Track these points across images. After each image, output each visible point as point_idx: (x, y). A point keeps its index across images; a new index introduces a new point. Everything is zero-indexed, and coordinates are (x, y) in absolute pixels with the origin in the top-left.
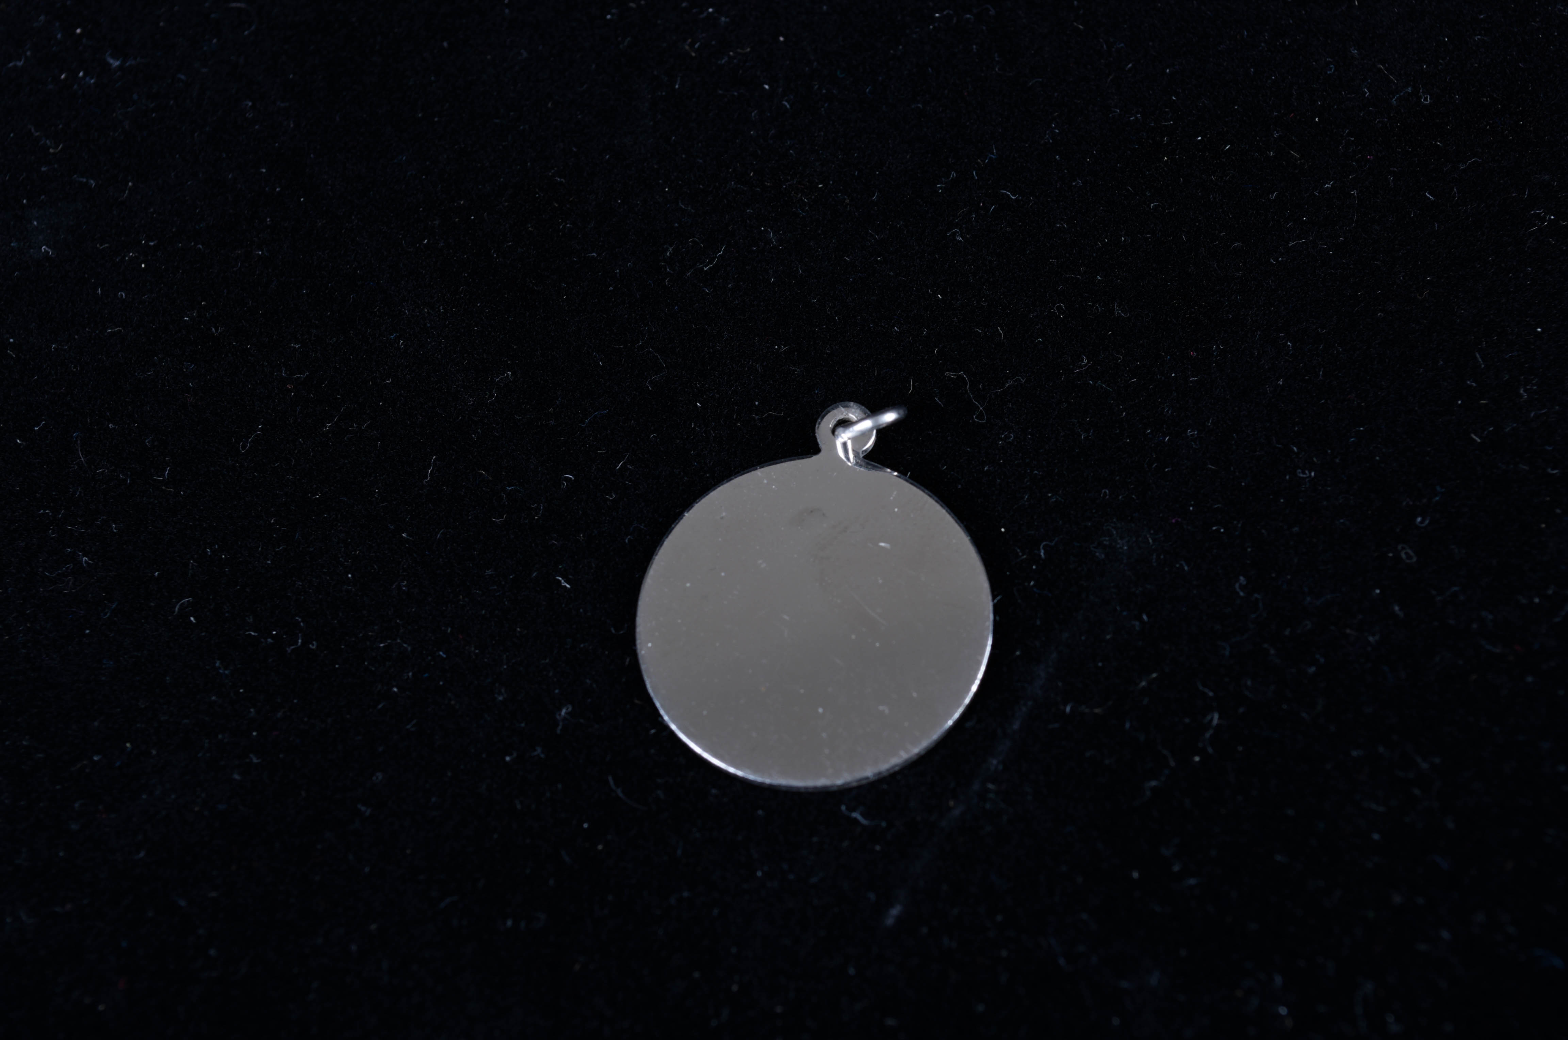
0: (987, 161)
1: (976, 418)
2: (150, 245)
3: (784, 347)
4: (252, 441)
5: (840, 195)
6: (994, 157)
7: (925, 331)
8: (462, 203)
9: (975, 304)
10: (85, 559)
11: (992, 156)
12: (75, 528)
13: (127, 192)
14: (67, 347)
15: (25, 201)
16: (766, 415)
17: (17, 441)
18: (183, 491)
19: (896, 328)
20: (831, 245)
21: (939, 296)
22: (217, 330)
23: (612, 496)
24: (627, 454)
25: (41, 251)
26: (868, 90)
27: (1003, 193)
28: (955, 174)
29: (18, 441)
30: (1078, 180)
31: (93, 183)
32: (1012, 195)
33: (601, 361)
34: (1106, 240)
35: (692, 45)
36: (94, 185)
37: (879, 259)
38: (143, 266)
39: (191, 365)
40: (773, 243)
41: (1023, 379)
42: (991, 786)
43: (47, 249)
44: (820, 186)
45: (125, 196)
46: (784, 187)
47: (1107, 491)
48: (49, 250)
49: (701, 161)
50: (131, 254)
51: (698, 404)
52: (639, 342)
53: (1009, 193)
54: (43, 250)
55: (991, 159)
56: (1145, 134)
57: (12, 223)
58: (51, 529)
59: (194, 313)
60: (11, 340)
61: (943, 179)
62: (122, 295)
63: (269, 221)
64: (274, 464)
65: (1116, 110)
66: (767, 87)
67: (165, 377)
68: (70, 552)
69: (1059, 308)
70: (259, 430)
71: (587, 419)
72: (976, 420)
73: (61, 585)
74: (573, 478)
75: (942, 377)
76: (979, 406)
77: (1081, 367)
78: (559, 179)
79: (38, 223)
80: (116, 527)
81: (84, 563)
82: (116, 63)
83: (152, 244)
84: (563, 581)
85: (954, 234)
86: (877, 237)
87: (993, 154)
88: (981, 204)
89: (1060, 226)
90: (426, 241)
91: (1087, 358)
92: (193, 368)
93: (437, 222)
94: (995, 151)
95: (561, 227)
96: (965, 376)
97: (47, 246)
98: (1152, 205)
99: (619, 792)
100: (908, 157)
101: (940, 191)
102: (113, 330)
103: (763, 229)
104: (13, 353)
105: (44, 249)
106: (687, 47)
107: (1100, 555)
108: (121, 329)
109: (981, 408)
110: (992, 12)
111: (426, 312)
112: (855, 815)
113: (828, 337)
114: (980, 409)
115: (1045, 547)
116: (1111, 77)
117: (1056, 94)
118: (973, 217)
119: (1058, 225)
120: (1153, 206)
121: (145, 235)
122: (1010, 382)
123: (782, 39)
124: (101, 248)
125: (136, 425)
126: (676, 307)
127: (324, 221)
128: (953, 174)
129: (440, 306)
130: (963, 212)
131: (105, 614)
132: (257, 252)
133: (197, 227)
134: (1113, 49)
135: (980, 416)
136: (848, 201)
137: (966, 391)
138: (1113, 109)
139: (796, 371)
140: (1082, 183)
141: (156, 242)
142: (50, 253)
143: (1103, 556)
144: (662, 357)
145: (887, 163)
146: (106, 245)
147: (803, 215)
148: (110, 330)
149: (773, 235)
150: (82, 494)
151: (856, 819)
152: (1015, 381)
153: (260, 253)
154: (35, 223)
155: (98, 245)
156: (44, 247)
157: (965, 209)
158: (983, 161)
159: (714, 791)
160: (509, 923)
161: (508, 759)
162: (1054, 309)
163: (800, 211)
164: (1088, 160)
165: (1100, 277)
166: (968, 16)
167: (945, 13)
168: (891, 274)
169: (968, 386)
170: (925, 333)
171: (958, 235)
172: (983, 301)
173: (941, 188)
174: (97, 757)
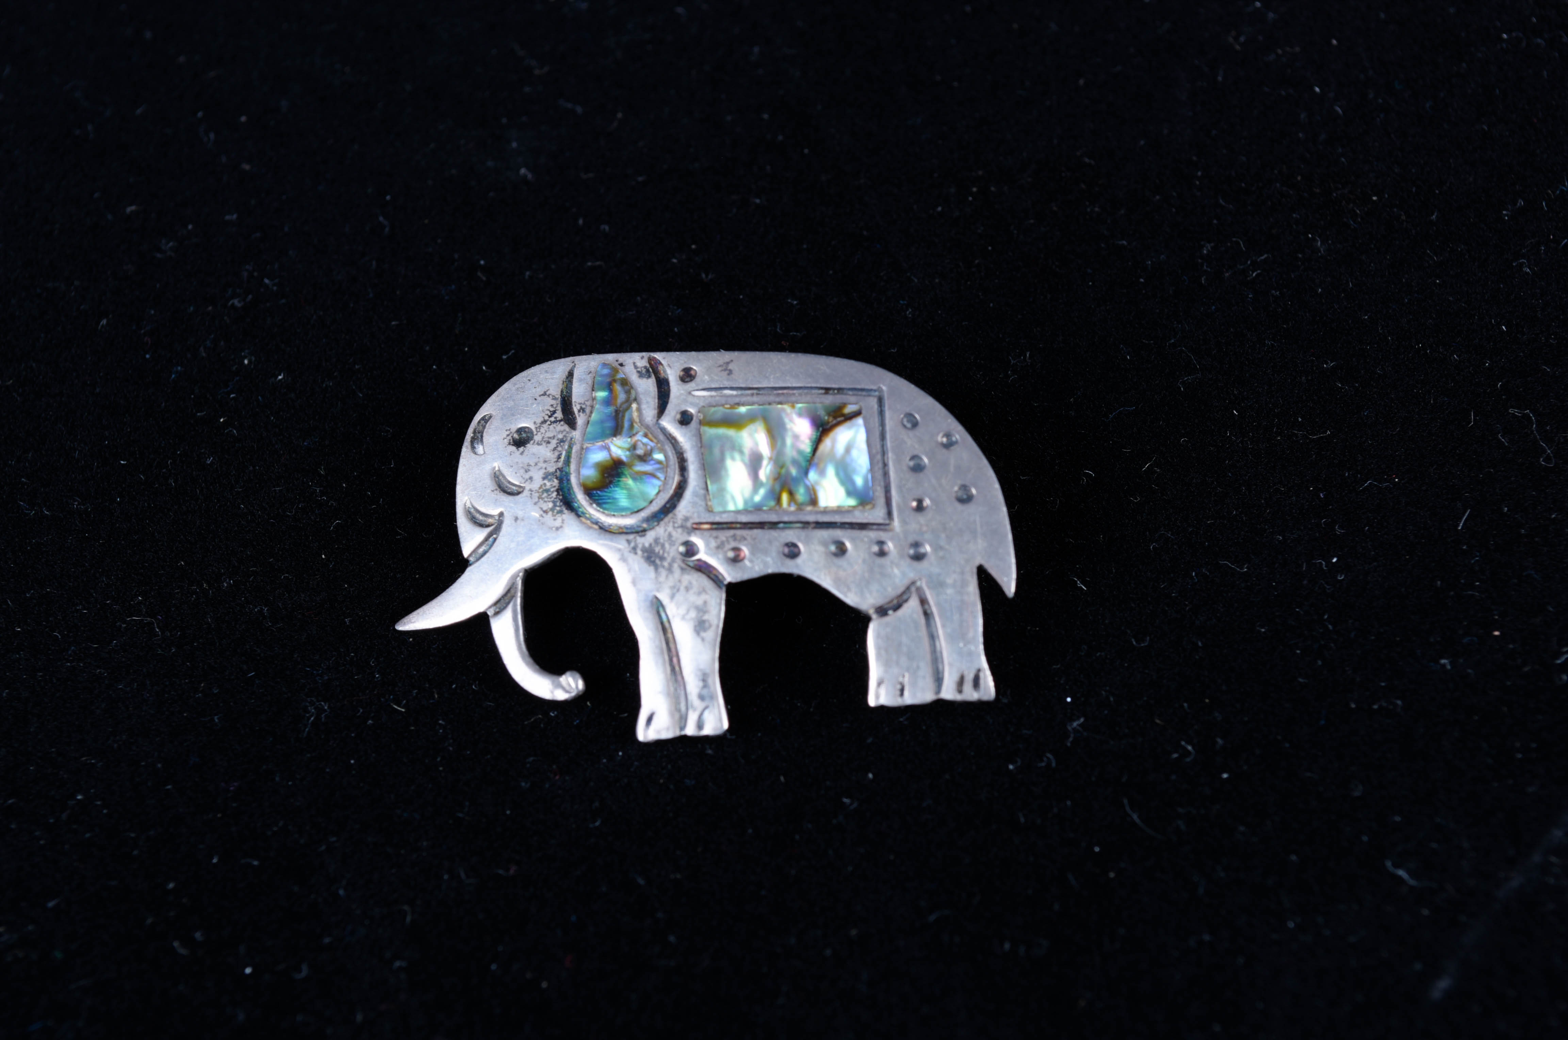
0: (1558, 192)
1: (1543, 461)
2: (639, 180)
3: (1332, 362)
5: (1395, 210)
8: (981, 172)
9: (1543, 340)
11: (1563, 188)
13: (616, 123)
14: (542, 276)
15: (504, 120)
17: (482, 368)
19: (1455, 356)
20: (1384, 261)
21: (1504, 327)
22: (707, 276)
23: (1137, 499)
24: (1154, 456)
25: (520, 173)
26: (1428, 105)
28: (1522, 203)
29: (484, 368)
31: (579, 110)
33: (1128, 354)
35: (1236, 39)
36: (580, 112)
37: (1438, 281)
39: (677, 310)
40: (1320, 252)
42: (1553, 859)
43: (526, 172)
44: (1374, 198)
45: (614, 126)
46: (1334, 195)
48: (529, 174)
49: (1244, 159)
51: (1235, 412)
52: (1170, 340)
54: (522, 173)
55: (1562, 191)
57: (489, 141)
59: (683, 255)
60: (482, 262)
61: (1510, 207)
62: (605, 229)
63: (769, 169)
66: (1317, 89)
67: (648, 318)
71: (1112, 414)
72: (1543, 463)
74: (1094, 475)
75: (1505, 414)
76: (1547, 448)
78: (1088, 160)
79: (517, 145)
84: (1078, 582)
85: (1522, 264)
86: (1435, 258)
87: (1564, 185)
88: (1552, 237)
90: (940, 208)
92: (679, 313)
93: (953, 190)
95: (1089, 210)
96: (1531, 415)
97: (526, 169)
99: (1135, 817)
100: (1471, 179)
101: (1506, 218)
102: (594, 264)
103: (1310, 236)
104: (483, 276)
105: (523, 171)
106: (1231, 40)
108: (602, 263)
109: (1549, 451)
111: (937, 282)
112: (1401, 873)
113: (1380, 357)
114: (1547, 452)
118: (1542, 249)
121: (633, 169)
123: (1334, 42)
124: (585, 177)
126: (1214, 307)
127: (829, 176)
130: (1530, 242)
132: (755, 200)
133: (690, 167)
135: (1548, 459)
136: (1403, 217)
137: (1532, 432)
139: (1344, 389)
142: (530, 177)
144: (1197, 358)
145: (1448, 183)
147: (1354, 226)
148: (590, 264)
149: (1321, 244)
151: (1400, 878)
153: (758, 201)
154: (514, 144)
155: (582, 174)
157: (1533, 240)
158: (1554, 193)
159: (1242, 828)
160: (1007, 946)
161: (1011, 767)
163: (1352, 223)
166: (1539, 41)
167: (1514, 34)
168: (1451, 299)
169: (1534, 426)
170: (1487, 364)
171: (1526, 267)
172: (1552, 339)
173: (1507, 215)
174: (553, 713)
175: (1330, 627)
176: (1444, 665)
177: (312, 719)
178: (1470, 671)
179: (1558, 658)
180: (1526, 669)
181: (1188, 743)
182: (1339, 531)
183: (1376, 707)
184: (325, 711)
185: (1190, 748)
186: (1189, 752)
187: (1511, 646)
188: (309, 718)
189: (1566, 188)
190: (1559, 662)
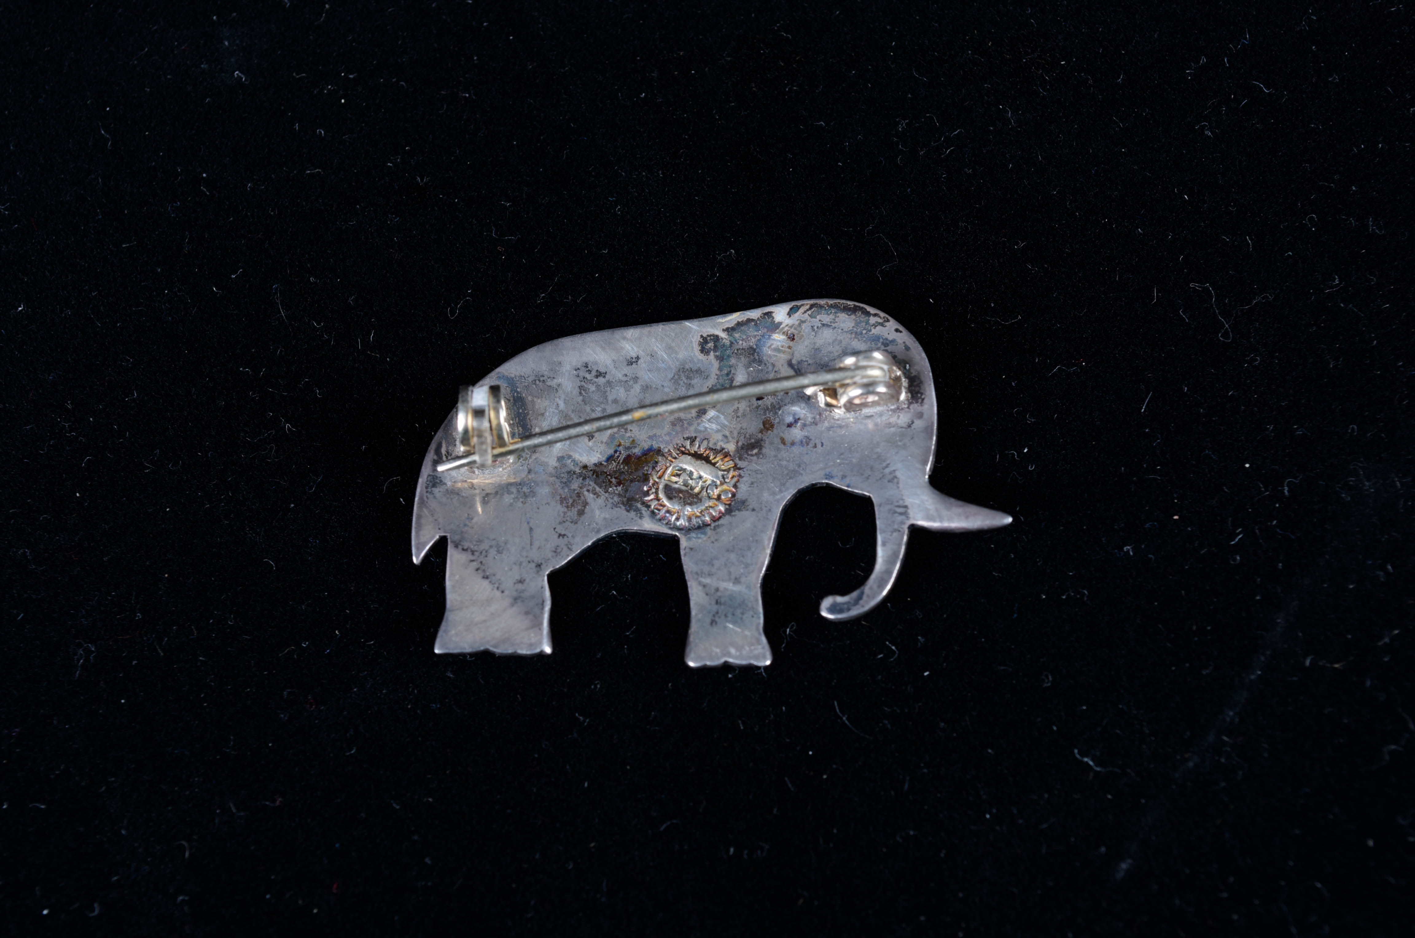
2: (350, 78)
4: (461, 307)
5: (1083, 74)
7: (1170, 235)
8: (681, 53)
10: (288, 426)
13: (324, 15)
14: (263, 187)
15: (215, 18)
17: (213, 289)
18: (389, 358)
20: (1072, 131)
21: (1186, 197)
22: (422, 180)
25: (234, 76)
27: (1256, 85)
29: (215, 289)
30: (1335, 75)
34: (1363, 146)
36: (288, 4)
38: (343, 101)
39: (395, 218)
40: (1011, 123)
41: (1271, 296)
43: (240, 74)
44: (1062, 63)
45: (322, 20)
46: (1024, 60)
47: (1356, 427)
48: (243, 76)
49: (936, 25)
50: (329, 87)
52: (869, 226)
54: (236, 76)
56: (1407, 28)
57: (202, 42)
59: (398, 159)
60: (204, 175)
62: (320, 133)
63: (477, 60)
64: (485, 335)
67: (368, 228)
70: (469, 295)
72: (1221, 339)
73: (263, 453)
77: (1332, 287)
78: (785, 35)
79: (229, 44)
83: (351, 76)
87: (1245, 38)
88: (1233, 96)
90: (644, 94)
92: (397, 221)
95: (787, 90)
97: (240, 72)
98: (1412, 109)
102: (312, 172)
104: (207, 190)
105: (237, 74)
108: (320, 170)
109: (1227, 326)
111: (643, 176)
114: (1225, 326)
118: (1223, 110)
119: (1313, 126)
120: (1413, 111)
121: (344, 66)
122: (1258, 299)
124: (297, 77)
126: (909, 190)
127: (535, 64)
128: (1204, 60)
129: (658, 170)
130: (1212, 103)
132: (464, 95)
133: (399, 61)
135: (1226, 335)
136: (1090, 82)
141: (355, 75)
142: (244, 80)
143: (1349, 499)
146: (304, 75)
147: (1043, 94)
148: (309, 172)
150: (283, 353)
152: (1263, 298)
153: (467, 95)
154: (226, 43)
155: (294, 74)
156: (237, 72)
158: (1235, 47)
161: (730, 676)
162: (1306, 221)
165: (1355, 187)
168: (1136, 167)
170: (1170, 237)
171: (1207, 130)
173: (1190, 74)
174: (305, 644)
177: (81, 661)
182: (1030, 420)
184: (93, 652)
188: (79, 661)
189: (1247, 41)
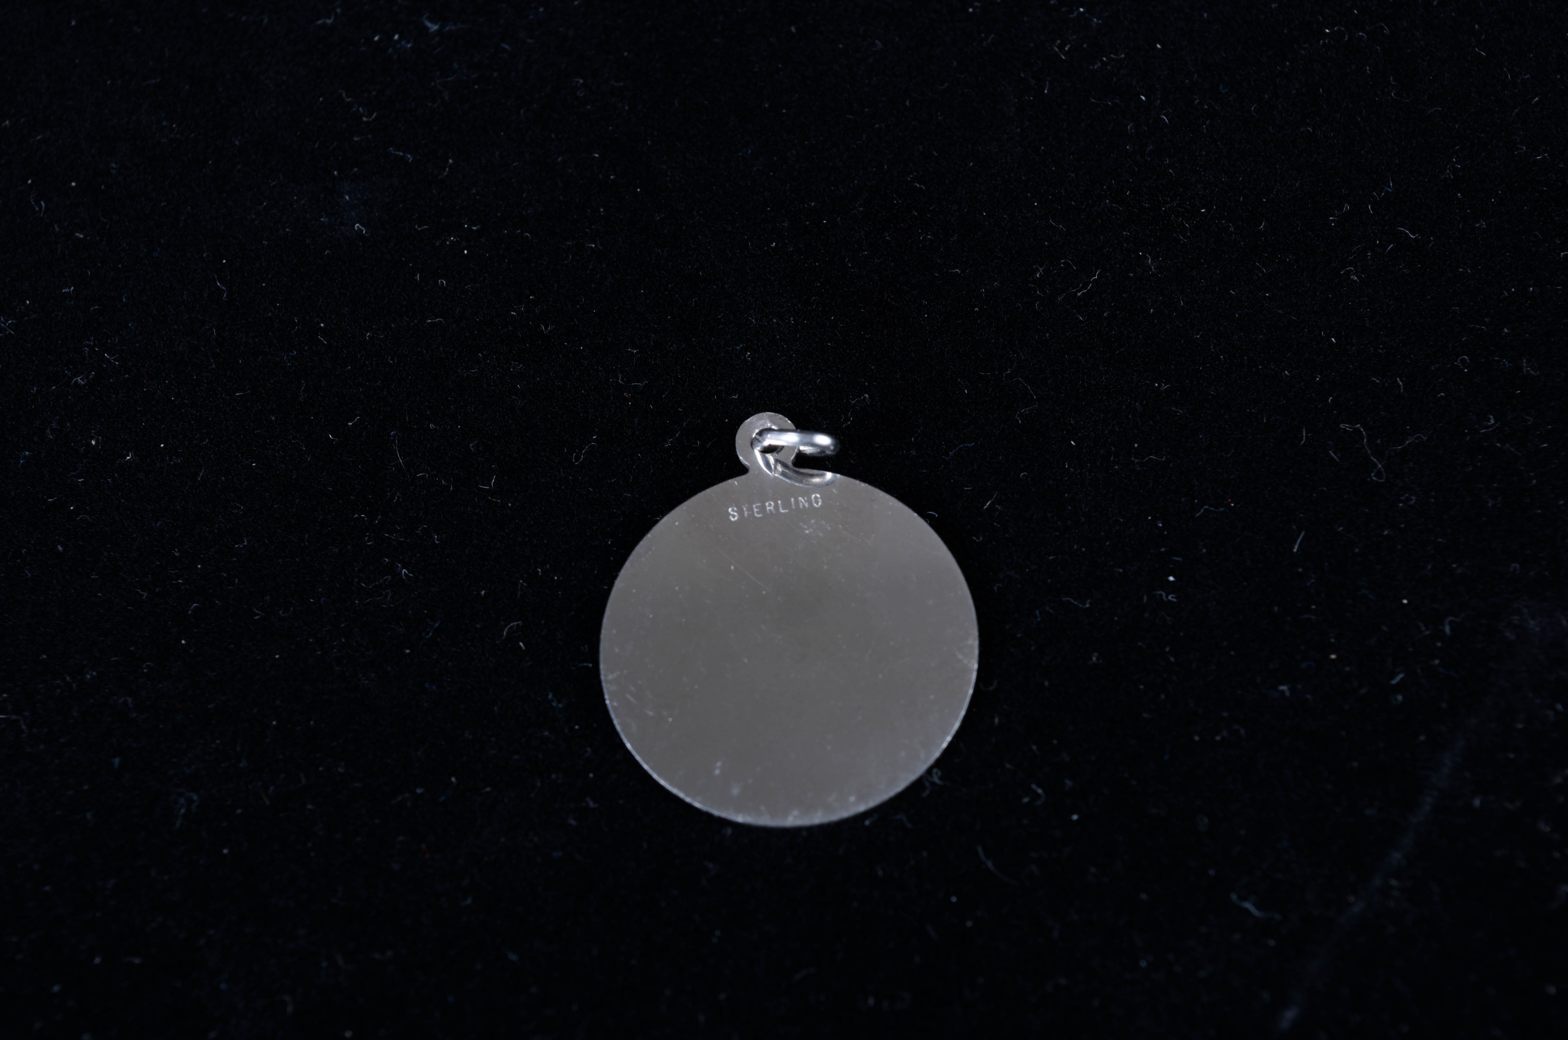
0: (1383, 194)
1: (1375, 476)
3: (1165, 385)
6: (1390, 190)
9: (1371, 350)
11: (1388, 189)
12: (393, 536)
16: (1147, 459)
19: (1286, 372)
23: (979, 539)
24: (995, 493)
26: (1252, 109)
28: (1348, 207)
31: (410, 157)
32: (1411, 234)
33: (966, 388)
35: (1061, 47)
37: (1267, 295)
42: (1394, 882)
51: (1073, 443)
53: (1408, 232)
55: (1387, 192)
58: (367, 536)
61: (1336, 212)
65: (1522, 147)
66: (1143, 98)
68: (388, 563)
69: (1463, 360)
71: (952, 452)
74: (937, 516)
75: (1337, 429)
76: (1378, 463)
80: (438, 537)
81: (403, 575)
82: (434, 28)
85: (1349, 272)
86: (1264, 270)
89: (1462, 271)
91: (1494, 417)
93: (786, 224)
94: (1391, 184)
96: (1362, 429)
99: (990, 864)
100: (1297, 185)
101: (1333, 224)
103: (1141, 253)
106: (1056, 49)
107: (1510, 635)
110: (1387, 31)
112: (1248, 905)
113: (1213, 378)
115: (1451, 622)
116: (1516, 111)
117: (1457, 126)
123: (1159, 46)
125: (459, 427)
131: (428, 633)
134: (1519, 81)
137: (1363, 446)
138: (1519, 146)
139: (1179, 412)
140: (1486, 225)
144: (1033, 388)
145: (1275, 190)
149: (1151, 262)
151: (1247, 910)
157: (1359, 246)
159: (1093, 870)
160: (871, 1001)
163: (1181, 237)
164: (1493, 200)
166: (1361, 34)
167: (1336, 29)
169: (1365, 440)
172: (1380, 349)
175: (1172, 659)
176: (1283, 692)
178: (1308, 696)
179: (1393, 678)
180: (1363, 691)
181: (1039, 786)
183: (1218, 738)
185: (1040, 791)
186: (1039, 796)
187: (1347, 669)
190: (1394, 682)
